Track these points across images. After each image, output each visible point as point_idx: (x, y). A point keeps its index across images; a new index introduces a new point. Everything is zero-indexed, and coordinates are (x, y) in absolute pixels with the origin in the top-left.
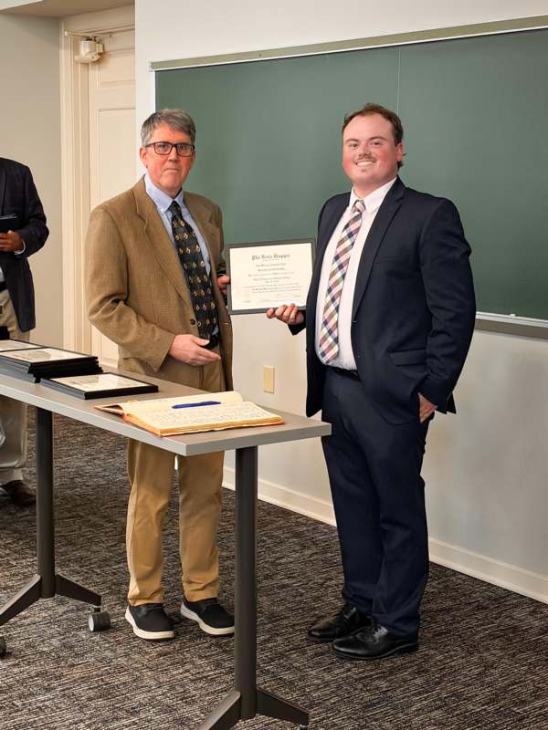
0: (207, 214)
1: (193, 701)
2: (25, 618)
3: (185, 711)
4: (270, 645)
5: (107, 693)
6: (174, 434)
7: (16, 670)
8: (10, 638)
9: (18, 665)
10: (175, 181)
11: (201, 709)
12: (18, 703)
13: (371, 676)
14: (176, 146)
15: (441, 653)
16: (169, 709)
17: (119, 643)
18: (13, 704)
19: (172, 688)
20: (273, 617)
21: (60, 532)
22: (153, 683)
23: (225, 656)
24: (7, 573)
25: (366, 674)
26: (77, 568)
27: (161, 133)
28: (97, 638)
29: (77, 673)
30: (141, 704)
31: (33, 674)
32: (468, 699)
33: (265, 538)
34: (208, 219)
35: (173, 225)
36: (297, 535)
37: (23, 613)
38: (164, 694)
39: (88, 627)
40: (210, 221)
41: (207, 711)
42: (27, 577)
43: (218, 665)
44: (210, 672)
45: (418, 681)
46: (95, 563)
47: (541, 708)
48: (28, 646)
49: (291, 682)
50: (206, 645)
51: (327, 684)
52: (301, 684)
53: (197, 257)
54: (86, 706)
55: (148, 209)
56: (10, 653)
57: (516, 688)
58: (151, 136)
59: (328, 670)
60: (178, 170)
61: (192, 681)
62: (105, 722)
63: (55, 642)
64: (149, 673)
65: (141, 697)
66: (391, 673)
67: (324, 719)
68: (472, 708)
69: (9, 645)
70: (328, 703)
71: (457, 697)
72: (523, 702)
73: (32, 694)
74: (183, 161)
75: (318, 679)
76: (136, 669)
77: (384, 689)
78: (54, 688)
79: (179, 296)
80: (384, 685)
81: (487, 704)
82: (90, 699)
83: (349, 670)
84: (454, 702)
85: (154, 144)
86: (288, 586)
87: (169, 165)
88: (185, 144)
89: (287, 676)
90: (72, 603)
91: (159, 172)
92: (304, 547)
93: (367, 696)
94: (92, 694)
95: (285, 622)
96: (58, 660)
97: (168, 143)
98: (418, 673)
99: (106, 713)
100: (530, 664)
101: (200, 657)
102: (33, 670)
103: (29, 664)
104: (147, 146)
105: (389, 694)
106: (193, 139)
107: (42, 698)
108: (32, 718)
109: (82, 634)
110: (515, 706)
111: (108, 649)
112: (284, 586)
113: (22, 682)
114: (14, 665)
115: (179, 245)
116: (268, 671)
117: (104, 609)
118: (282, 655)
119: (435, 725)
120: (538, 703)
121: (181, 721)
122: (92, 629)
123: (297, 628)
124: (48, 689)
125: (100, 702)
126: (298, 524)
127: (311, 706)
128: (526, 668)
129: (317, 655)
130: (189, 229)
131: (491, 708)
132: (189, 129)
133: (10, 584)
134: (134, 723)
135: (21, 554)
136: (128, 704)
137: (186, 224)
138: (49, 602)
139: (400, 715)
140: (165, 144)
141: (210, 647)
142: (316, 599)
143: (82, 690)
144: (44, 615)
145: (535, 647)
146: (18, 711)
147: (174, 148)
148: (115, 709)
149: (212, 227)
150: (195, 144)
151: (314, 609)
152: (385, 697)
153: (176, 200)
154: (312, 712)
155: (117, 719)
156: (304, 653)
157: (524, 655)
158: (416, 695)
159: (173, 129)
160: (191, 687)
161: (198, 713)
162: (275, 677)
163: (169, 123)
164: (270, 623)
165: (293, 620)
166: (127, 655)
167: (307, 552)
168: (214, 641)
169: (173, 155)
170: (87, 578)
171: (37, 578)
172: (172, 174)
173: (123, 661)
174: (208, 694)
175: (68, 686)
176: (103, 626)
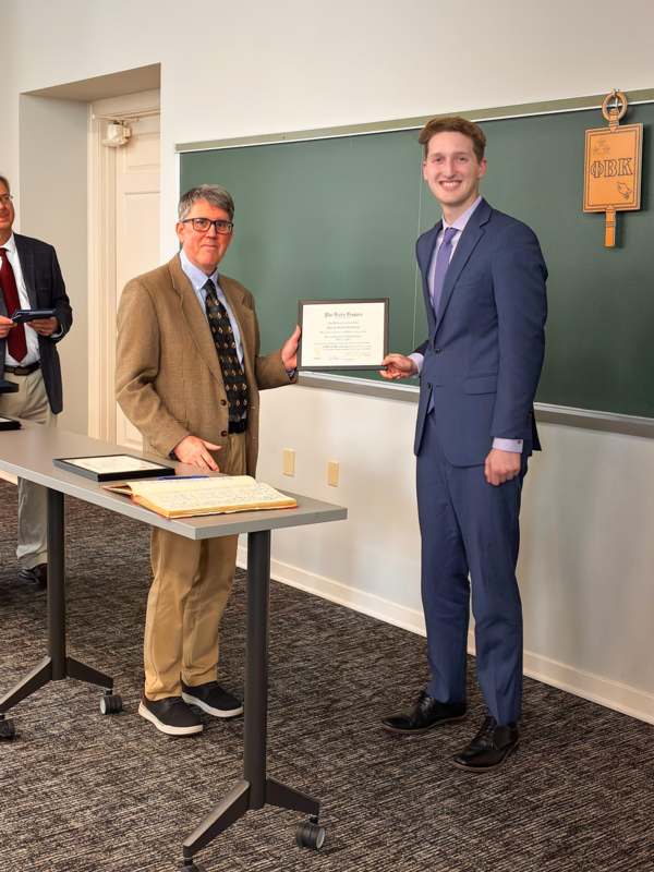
0: (240, 296)
1: (204, 788)
2: (36, 699)
3: (195, 798)
4: (283, 730)
5: (114, 778)
6: (183, 517)
7: (23, 754)
8: (20, 720)
9: (26, 748)
10: (212, 259)
11: (211, 795)
12: (24, 788)
13: (384, 762)
14: (215, 223)
15: (455, 739)
16: (178, 796)
17: (130, 726)
18: (19, 790)
19: (182, 773)
20: (287, 701)
21: (75, 612)
22: (163, 768)
23: (237, 741)
24: (21, 653)
25: (380, 760)
26: (92, 648)
27: (200, 209)
28: (108, 721)
29: (86, 758)
30: (149, 791)
31: (41, 758)
32: (482, 787)
33: (281, 620)
34: (241, 301)
35: (207, 304)
36: (314, 617)
37: (34, 695)
38: (174, 780)
39: (99, 710)
40: (243, 302)
41: (217, 798)
42: (40, 658)
43: (230, 750)
44: (221, 756)
45: (431, 768)
46: (111, 644)
47: (554, 797)
48: (37, 729)
49: (303, 769)
50: (219, 729)
51: (339, 771)
52: (314, 770)
53: (229, 338)
54: (93, 792)
55: (183, 285)
56: (19, 736)
57: (531, 776)
58: (189, 211)
59: (341, 756)
60: (216, 247)
61: (204, 766)
62: (112, 808)
63: (65, 725)
64: (159, 758)
65: (150, 783)
66: (404, 760)
67: (335, 807)
68: (485, 796)
69: (18, 727)
70: (339, 790)
71: (470, 784)
72: (537, 791)
73: (39, 780)
74: (221, 238)
75: (331, 764)
76: (146, 754)
77: (397, 776)
78: (61, 773)
79: (212, 374)
80: (397, 771)
81: (501, 792)
82: (97, 785)
83: (362, 756)
84: (467, 790)
85: (193, 220)
86: (302, 669)
87: (207, 241)
88: (222, 221)
89: (300, 762)
90: (85, 685)
91: (196, 249)
92: (320, 629)
93: (381, 784)
94: (100, 779)
95: (299, 706)
96: (67, 743)
97: (206, 219)
98: (431, 760)
99: (114, 800)
100: (544, 751)
101: (213, 742)
102: (42, 753)
103: (37, 747)
104: (186, 221)
105: (402, 781)
106: (231, 217)
107: (49, 783)
108: (37, 804)
109: (94, 717)
110: (528, 795)
111: (119, 732)
112: (299, 669)
113: (29, 767)
114: (22, 749)
115: (213, 323)
116: (281, 756)
117: (117, 691)
118: (294, 740)
119: (448, 814)
120: (552, 792)
121: (190, 809)
122: (103, 712)
123: (311, 712)
124: (55, 774)
125: (109, 788)
126: (316, 606)
127: (323, 793)
128: (539, 755)
129: (330, 740)
130: (222, 309)
131: (504, 797)
132: (228, 207)
133: (23, 664)
134: (142, 810)
135: (35, 633)
136: (137, 790)
137: (220, 304)
138: (62, 684)
139: (413, 803)
140: (203, 221)
141: (222, 731)
142: (331, 683)
143: (89, 775)
144: (55, 696)
145: (550, 733)
146: (23, 797)
147: (213, 226)
148: (122, 795)
149: (245, 309)
150: (233, 222)
151: (329, 692)
152: (398, 785)
153: (211, 278)
154: (323, 800)
155: (124, 806)
156: (317, 738)
157: (538, 742)
158: (429, 782)
159: (212, 206)
160: (201, 773)
161: (208, 800)
162: (287, 763)
163: (209, 199)
164: (284, 706)
165: (307, 704)
166: (138, 739)
167: (325, 635)
168: (226, 725)
169: (211, 233)
170: (102, 659)
171: (47, 660)
172: (209, 251)
173: (133, 745)
174: (218, 780)
175: (76, 771)
176: (115, 709)
